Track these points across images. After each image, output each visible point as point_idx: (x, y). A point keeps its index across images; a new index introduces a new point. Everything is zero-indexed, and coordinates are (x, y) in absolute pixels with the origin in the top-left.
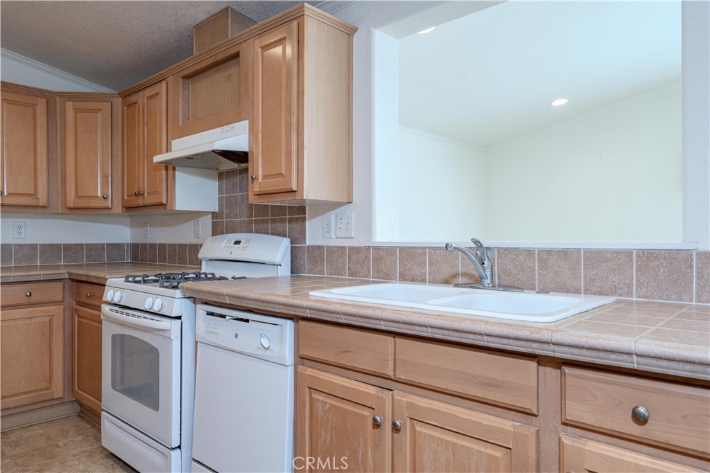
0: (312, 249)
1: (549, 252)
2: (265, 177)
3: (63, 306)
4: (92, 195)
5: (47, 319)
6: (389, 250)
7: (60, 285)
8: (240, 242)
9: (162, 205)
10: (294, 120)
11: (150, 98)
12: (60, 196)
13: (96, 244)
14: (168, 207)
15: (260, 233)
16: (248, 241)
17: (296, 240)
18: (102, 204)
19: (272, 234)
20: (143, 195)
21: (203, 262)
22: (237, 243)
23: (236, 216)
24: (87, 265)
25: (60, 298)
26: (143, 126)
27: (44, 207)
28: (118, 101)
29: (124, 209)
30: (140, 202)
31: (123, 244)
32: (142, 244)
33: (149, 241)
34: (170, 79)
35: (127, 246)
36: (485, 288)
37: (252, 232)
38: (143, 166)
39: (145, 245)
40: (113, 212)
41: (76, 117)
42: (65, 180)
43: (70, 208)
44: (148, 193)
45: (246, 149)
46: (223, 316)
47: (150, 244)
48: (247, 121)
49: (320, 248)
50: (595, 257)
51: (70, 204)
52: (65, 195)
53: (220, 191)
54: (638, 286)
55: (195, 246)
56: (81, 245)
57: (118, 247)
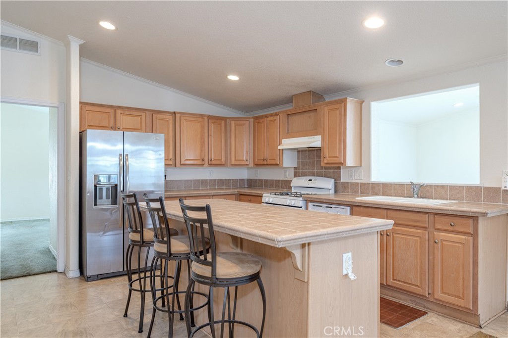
0: (343, 183)
1: (437, 186)
2: (329, 157)
4: (241, 159)
6: (378, 184)
8: (312, 180)
9: (277, 165)
10: (343, 138)
11: (271, 121)
12: (229, 161)
13: (236, 179)
14: (280, 166)
15: (319, 176)
16: (315, 180)
17: (337, 178)
18: (245, 163)
19: (325, 177)
20: (267, 160)
21: (293, 188)
22: (310, 180)
23: (307, 169)
27: (224, 164)
28: (252, 121)
29: (254, 165)
30: (265, 163)
32: (255, 180)
33: (258, 178)
34: (281, 115)
35: (246, 180)
36: (415, 198)
37: (315, 176)
40: (249, 166)
41: (235, 127)
42: (231, 153)
43: (232, 165)
44: (269, 160)
45: (320, 146)
46: (321, 206)
47: (260, 180)
48: (320, 136)
49: (347, 183)
50: (453, 188)
51: (233, 163)
52: (231, 160)
53: (298, 158)
54: (466, 197)
55: (285, 181)
56: (230, 180)
57: (243, 180)
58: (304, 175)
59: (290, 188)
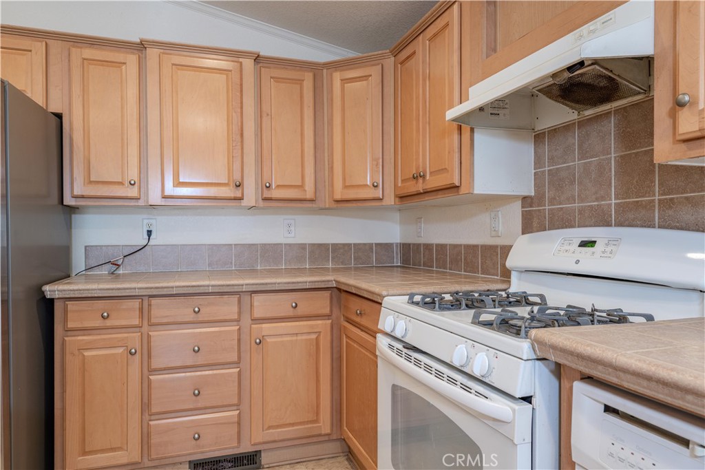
3: (330, 321)
4: (362, 184)
5: (314, 336)
7: (327, 294)
8: (595, 242)
9: (454, 188)
11: (435, 36)
12: (327, 187)
13: (365, 244)
14: (463, 190)
15: (632, 226)
18: (371, 193)
20: (424, 177)
21: (513, 273)
22: (584, 244)
23: (571, 200)
24: (356, 269)
25: (327, 311)
26: (424, 80)
27: (312, 201)
28: (390, 62)
29: (397, 199)
30: (420, 187)
31: (392, 244)
32: (414, 244)
33: (423, 240)
35: (397, 246)
38: (424, 136)
39: (418, 245)
40: (384, 203)
41: (343, 88)
42: (332, 167)
43: (337, 201)
44: (431, 173)
45: (646, 49)
47: (424, 245)
51: (338, 196)
52: (332, 186)
53: (538, 162)
55: (493, 248)
56: (349, 245)
57: (387, 247)
59: (506, 274)
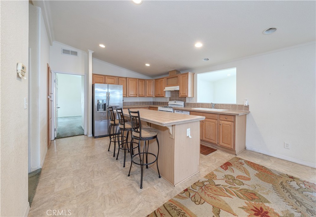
0: (187, 103)
1: (221, 104)
2: (182, 94)
4: (150, 94)
6: (199, 104)
11: (161, 81)
14: (164, 97)
16: (177, 102)
17: (185, 101)
18: (152, 96)
19: (180, 101)
23: (174, 98)
28: (154, 80)
29: (155, 97)
30: (159, 96)
34: (165, 78)
36: (213, 109)
39: (156, 102)
41: (148, 83)
42: (147, 92)
45: (179, 90)
46: (179, 111)
48: (179, 86)
49: (189, 103)
50: (226, 105)
51: (147, 96)
53: (171, 94)
54: (231, 108)
55: (166, 102)
57: (151, 102)
58: (173, 100)
59: (168, 105)
